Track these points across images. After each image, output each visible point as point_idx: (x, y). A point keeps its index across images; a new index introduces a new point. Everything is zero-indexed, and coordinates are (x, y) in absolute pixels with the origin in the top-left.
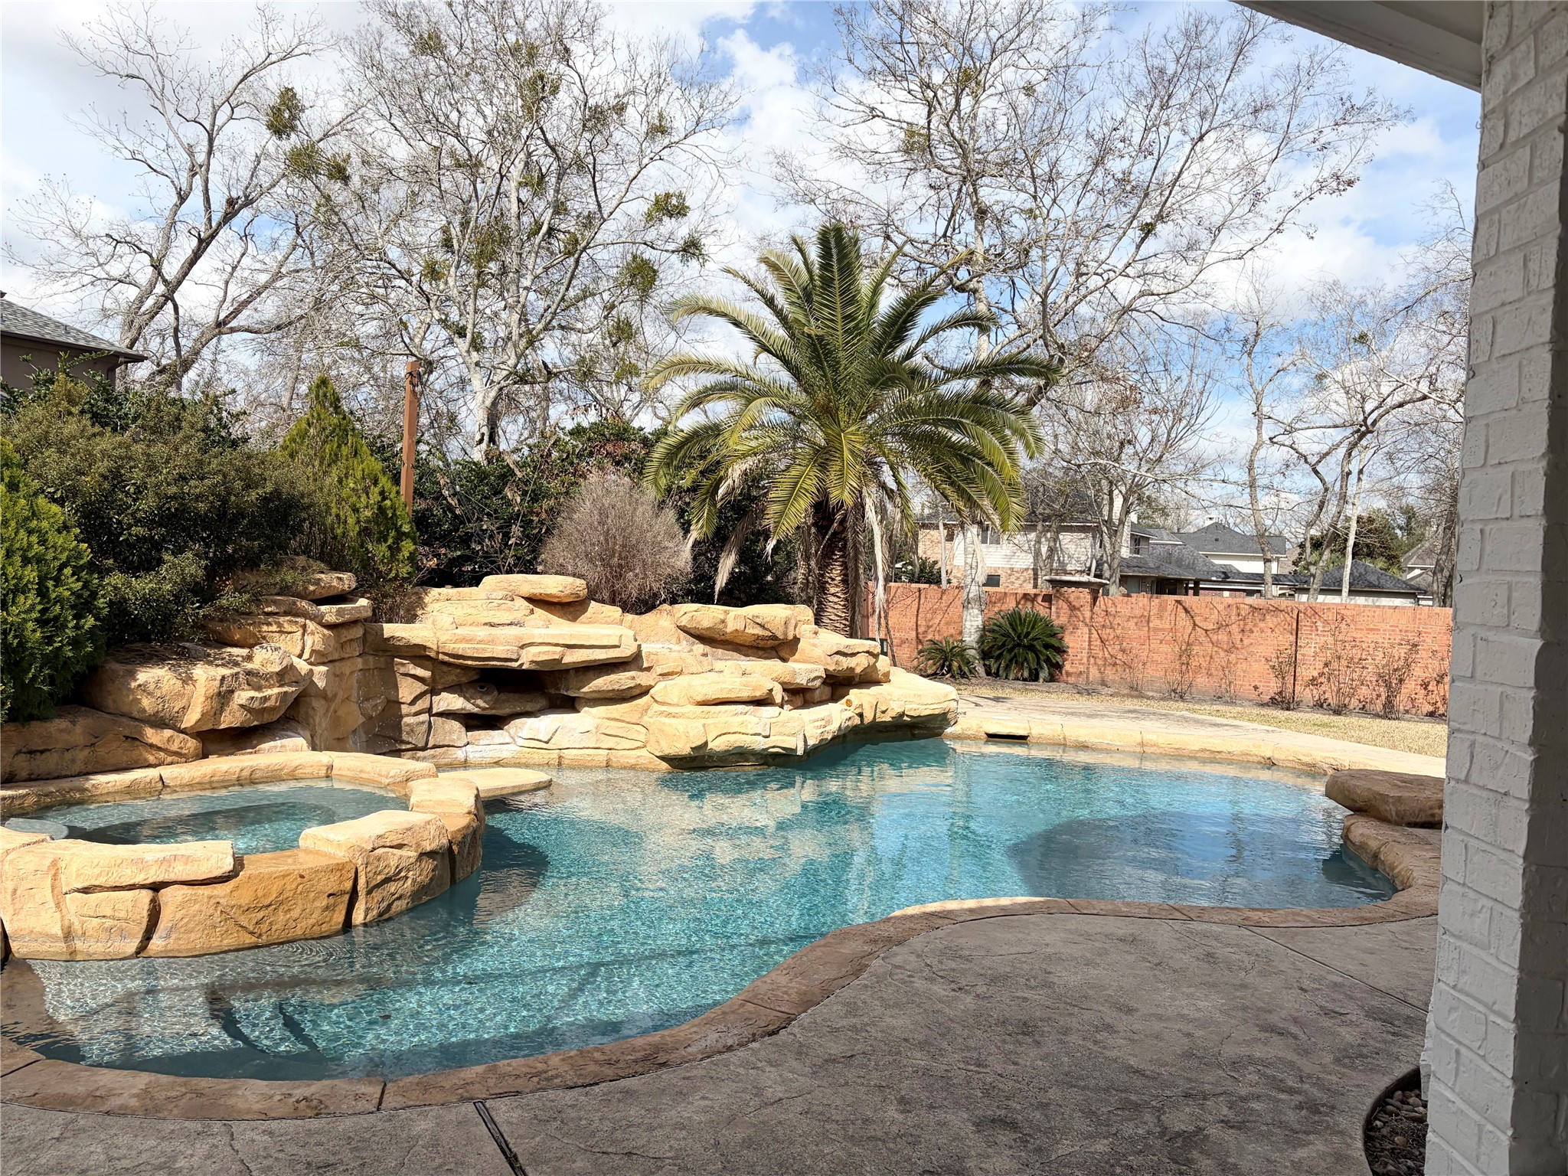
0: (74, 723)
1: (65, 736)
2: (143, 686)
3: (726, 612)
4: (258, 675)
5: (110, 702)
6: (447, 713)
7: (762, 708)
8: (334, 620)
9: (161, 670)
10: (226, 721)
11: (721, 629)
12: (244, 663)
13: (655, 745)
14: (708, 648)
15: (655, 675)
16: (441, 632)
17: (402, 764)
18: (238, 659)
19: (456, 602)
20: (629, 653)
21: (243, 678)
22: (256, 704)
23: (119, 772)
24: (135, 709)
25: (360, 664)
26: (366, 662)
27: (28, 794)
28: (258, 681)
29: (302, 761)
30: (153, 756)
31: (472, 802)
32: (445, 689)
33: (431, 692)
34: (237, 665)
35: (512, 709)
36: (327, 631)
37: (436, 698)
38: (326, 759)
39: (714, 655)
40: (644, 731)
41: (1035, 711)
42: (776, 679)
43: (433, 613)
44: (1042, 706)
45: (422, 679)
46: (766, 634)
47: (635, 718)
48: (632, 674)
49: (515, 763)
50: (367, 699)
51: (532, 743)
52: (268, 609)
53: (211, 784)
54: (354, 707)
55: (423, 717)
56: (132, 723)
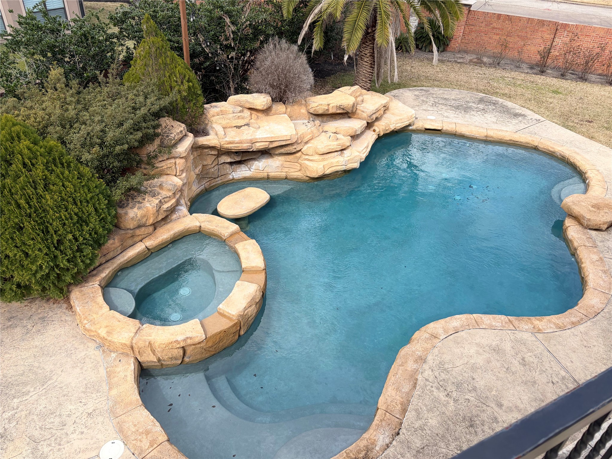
0: (114, 239)
1: (114, 246)
2: (132, 219)
3: (329, 105)
4: (167, 197)
5: (122, 225)
6: (224, 163)
7: (344, 151)
8: (184, 155)
9: (136, 209)
10: (160, 218)
11: (327, 113)
12: (161, 191)
13: (304, 172)
14: (320, 119)
15: (303, 144)
16: (221, 140)
17: (227, 228)
18: (157, 189)
19: (221, 116)
20: (294, 141)
21: (163, 201)
22: (169, 209)
23: (131, 248)
24: (132, 227)
25: (192, 157)
26: (194, 155)
27: (110, 272)
28: (168, 199)
29: (189, 226)
30: (140, 238)
31: (264, 265)
32: (222, 154)
33: (218, 157)
34: (159, 194)
35: (248, 158)
36: (183, 161)
37: (220, 159)
38: (198, 224)
39: (322, 122)
40: (299, 165)
41: (443, 107)
42: (349, 135)
43: (214, 126)
44: (445, 99)
45: (215, 155)
46: (344, 111)
47: (296, 160)
48: (295, 147)
49: (251, 178)
50: (196, 168)
51: (257, 171)
52: (160, 160)
53: (162, 244)
54: (192, 173)
55: (216, 168)
56: (132, 232)
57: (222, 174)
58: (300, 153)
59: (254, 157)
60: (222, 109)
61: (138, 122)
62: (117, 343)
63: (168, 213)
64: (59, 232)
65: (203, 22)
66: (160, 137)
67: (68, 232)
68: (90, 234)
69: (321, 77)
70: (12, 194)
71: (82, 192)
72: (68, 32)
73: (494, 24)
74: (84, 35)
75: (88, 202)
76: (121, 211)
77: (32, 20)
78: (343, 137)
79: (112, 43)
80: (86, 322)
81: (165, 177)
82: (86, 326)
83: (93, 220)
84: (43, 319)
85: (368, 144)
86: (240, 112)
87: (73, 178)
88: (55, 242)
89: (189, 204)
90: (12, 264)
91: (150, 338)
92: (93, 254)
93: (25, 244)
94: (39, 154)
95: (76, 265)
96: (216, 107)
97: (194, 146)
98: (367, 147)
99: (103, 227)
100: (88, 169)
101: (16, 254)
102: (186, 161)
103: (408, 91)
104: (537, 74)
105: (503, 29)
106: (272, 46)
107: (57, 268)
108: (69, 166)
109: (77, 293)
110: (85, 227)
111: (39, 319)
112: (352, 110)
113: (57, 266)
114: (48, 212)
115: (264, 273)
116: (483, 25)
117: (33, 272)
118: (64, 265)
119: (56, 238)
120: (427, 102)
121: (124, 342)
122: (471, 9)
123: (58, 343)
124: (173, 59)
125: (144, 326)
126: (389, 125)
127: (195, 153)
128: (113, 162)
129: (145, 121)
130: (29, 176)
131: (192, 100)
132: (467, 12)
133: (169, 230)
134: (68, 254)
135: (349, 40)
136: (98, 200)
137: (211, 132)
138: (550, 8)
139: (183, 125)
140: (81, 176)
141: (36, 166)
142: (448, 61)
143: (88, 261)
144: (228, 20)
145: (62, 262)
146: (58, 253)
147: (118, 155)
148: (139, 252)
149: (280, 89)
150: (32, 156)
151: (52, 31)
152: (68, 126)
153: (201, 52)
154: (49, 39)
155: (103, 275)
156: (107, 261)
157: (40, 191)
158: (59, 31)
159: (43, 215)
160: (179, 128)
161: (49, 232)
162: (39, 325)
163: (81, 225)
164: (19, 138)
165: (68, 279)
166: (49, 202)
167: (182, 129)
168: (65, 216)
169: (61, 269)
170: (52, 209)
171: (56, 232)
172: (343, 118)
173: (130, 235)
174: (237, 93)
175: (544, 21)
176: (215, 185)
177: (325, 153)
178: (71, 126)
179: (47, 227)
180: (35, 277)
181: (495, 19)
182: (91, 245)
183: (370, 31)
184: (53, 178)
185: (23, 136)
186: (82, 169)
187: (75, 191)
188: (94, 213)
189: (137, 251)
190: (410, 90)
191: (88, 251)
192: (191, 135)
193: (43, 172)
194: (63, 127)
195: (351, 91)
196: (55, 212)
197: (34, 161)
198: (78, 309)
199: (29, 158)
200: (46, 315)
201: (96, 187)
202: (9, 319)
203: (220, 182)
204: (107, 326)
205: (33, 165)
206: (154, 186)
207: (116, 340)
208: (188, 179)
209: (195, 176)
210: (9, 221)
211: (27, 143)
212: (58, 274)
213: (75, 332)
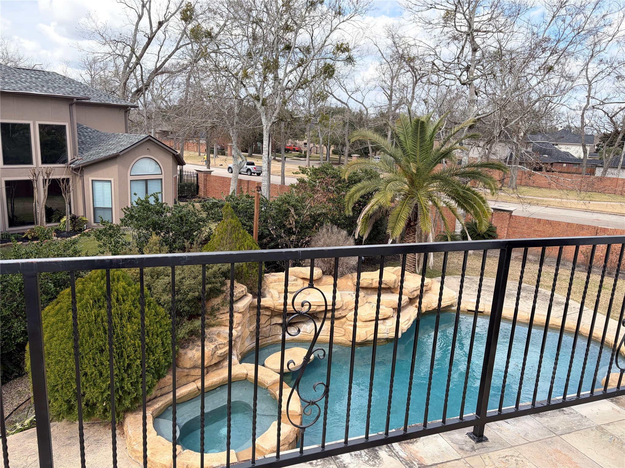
2: (190, 359)
3: (372, 280)
4: (222, 344)
5: (180, 364)
6: (276, 324)
7: (386, 321)
8: (242, 311)
9: (194, 350)
10: (214, 362)
11: (370, 286)
12: (218, 339)
13: (348, 337)
14: (365, 291)
15: (348, 311)
16: (275, 302)
17: (271, 376)
18: (215, 337)
19: (278, 283)
20: (339, 307)
21: (218, 347)
22: (222, 355)
23: (184, 386)
24: (188, 366)
25: (248, 315)
26: (250, 314)
27: (162, 405)
28: (222, 346)
29: (238, 373)
30: (193, 378)
31: (300, 410)
32: (275, 316)
33: (271, 318)
34: (215, 340)
35: (298, 321)
36: (240, 315)
37: (272, 320)
38: (245, 372)
39: (367, 294)
40: (344, 330)
41: (486, 292)
42: (391, 307)
43: (271, 290)
44: (489, 286)
45: (268, 315)
46: (387, 286)
47: (341, 326)
48: (340, 312)
49: (299, 340)
50: (250, 325)
51: (305, 333)
52: (222, 312)
53: (211, 387)
54: (247, 330)
55: (268, 327)
56: (187, 371)
57: (273, 334)
58: (344, 319)
59: (303, 320)
60: (279, 277)
61: (209, 278)
62: (158, 464)
63: (221, 359)
64: (131, 357)
65: (273, 213)
66: (224, 294)
67: (137, 358)
68: (154, 363)
69: (373, 264)
70: (103, 322)
71: (155, 326)
72: (169, 215)
73: (536, 227)
74: (181, 217)
75: (158, 336)
76: (181, 351)
77: (146, 203)
78: (385, 308)
79: (199, 224)
80: (134, 443)
81: (223, 327)
82: (134, 447)
83: (158, 351)
84: (98, 441)
85: (410, 317)
86: (294, 280)
87: (151, 314)
88: (126, 365)
89: (240, 357)
90: (87, 381)
91: (188, 462)
92: (152, 382)
93: (102, 364)
94: (130, 292)
95: (136, 390)
96: (274, 276)
97: (251, 306)
98: (409, 320)
99: (165, 359)
100: (163, 309)
101: (92, 373)
102: (243, 317)
103: (452, 279)
104: (582, 272)
105: (544, 232)
106: (325, 230)
107: (121, 390)
108: (149, 305)
109: (132, 419)
110: (151, 356)
111: (95, 440)
112: (394, 286)
113: (122, 388)
114: (126, 339)
115: (299, 418)
116: (525, 227)
117: (102, 391)
118: (128, 387)
119: (127, 362)
120: (470, 288)
121: (164, 463)
122: (513, 214)
123: (107, 462)
124: (244, 235)
125: (185, 451)
126: (430, 303)
127: (252, 312)
128: (184, 307)
129: (214, 277)
130: (119, 309)
131: (255, 268)
132: (508, 216)
133: (219, 375)
134: (133, 378)
135: (393, 228)
136: (166, 335)
137: (267, 295)
138: (600, 219)
139: (245, 287)
140: (157, 314)
141: (126, 302)
142: (494, 257)
143: (147, 388)
144: (292, 211)
145: (127, 384)
146: (125, 375)
147: (189, 301)
148: (190, 391)
149: (330, 264)
150: (125, 293)
151: (157, 213)
152: (155, 277)
153: (268, 235)
154: (155, 218)
155: (157, 406)
156: (162, 395)
157: (124, 322)
158: (163, 213)
159: (122, 341)
160: (240, 288)
161: (122, 356)
162: (93, 445)
163: (149, 354)
164: (118, 280)
165: (127, 403)
166: (129, 331)
167: (243, 289)
168: (138, 344)
169: (124, 392)
170: (130, 337)
171: (128, 357)
172: (387, 293)
173: (185, 374)
174: (294, 266)
175: (583, 225)
176: (266, 344)
177: (367, 320)
178: (158, 278)
179: (122, 352)
180: (102, 395)
181: (536, 223)
182: (153, 374)
183: (412, 224)
184: (136, 313)
185: (121, 279)
186: (158, 309)
187: (150, 325)
188: (160, 345)
189: (189, 389)
190: (454, 278)
191: (149, 378)
192: (250, 296)
193: (130, 307)
194: (152, 277)
195: (394, 270)
196: (132, 339)
197: (125, 298)
198: (130, 432)
199: (122, 296)
200: (101, 438)
201: (166, 325)
202: (69, 439)
203: (270, 341)
204: (152, 448)
205: (124, 301)
206: (213, 334)
207: (158, 461)
208: (242, 333)
209: (249, 333)
210: (95, 343)
211: (124, 284)
212: (120, 396)
213: (122, 454)
